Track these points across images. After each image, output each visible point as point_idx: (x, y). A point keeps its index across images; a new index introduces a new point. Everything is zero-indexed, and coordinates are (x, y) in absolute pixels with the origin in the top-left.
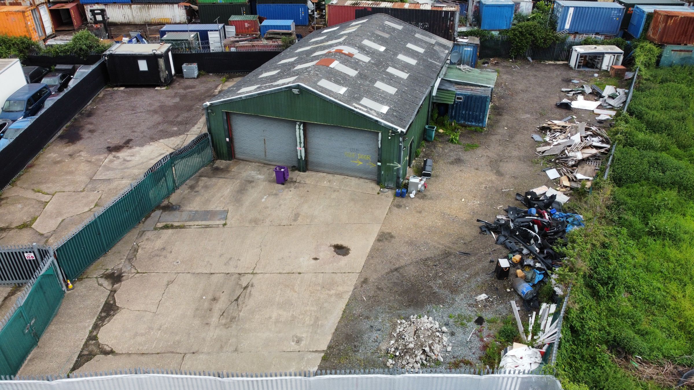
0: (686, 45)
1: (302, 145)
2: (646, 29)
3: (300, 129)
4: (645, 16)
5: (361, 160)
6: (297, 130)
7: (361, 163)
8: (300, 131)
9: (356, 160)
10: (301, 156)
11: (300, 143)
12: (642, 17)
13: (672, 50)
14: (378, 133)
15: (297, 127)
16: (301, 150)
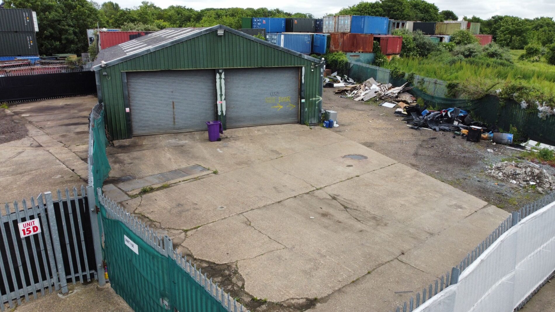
0: (355, 52)
1: (223, 97)
2: (328, 46)
3: (220, 78)
4: (326, 38)
5: (281, 104)
6: (218, 81)
7: (281, 107)
8: (220, 82)
9: (276, 105)
10: (222, 111)
11: (221, 95)
12: (324, 39)
13: (351, 56)
14: (301, 67)
15: (218, 76)
16: (221, 104)
